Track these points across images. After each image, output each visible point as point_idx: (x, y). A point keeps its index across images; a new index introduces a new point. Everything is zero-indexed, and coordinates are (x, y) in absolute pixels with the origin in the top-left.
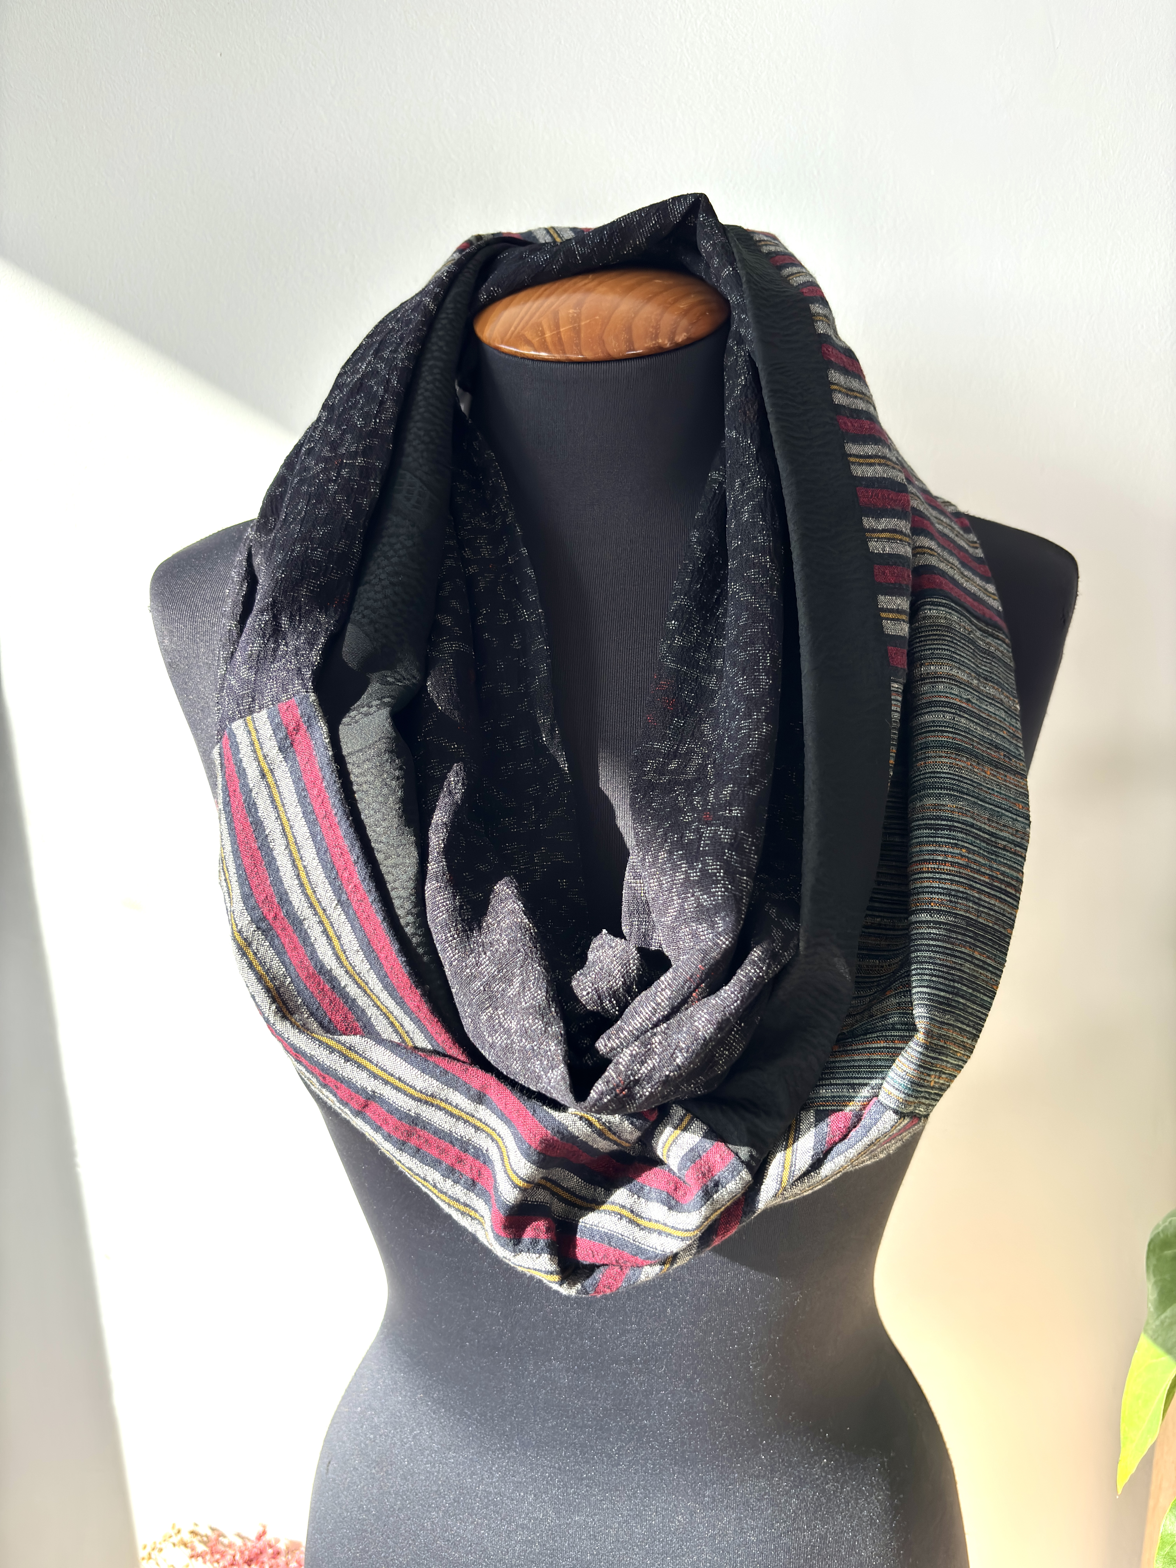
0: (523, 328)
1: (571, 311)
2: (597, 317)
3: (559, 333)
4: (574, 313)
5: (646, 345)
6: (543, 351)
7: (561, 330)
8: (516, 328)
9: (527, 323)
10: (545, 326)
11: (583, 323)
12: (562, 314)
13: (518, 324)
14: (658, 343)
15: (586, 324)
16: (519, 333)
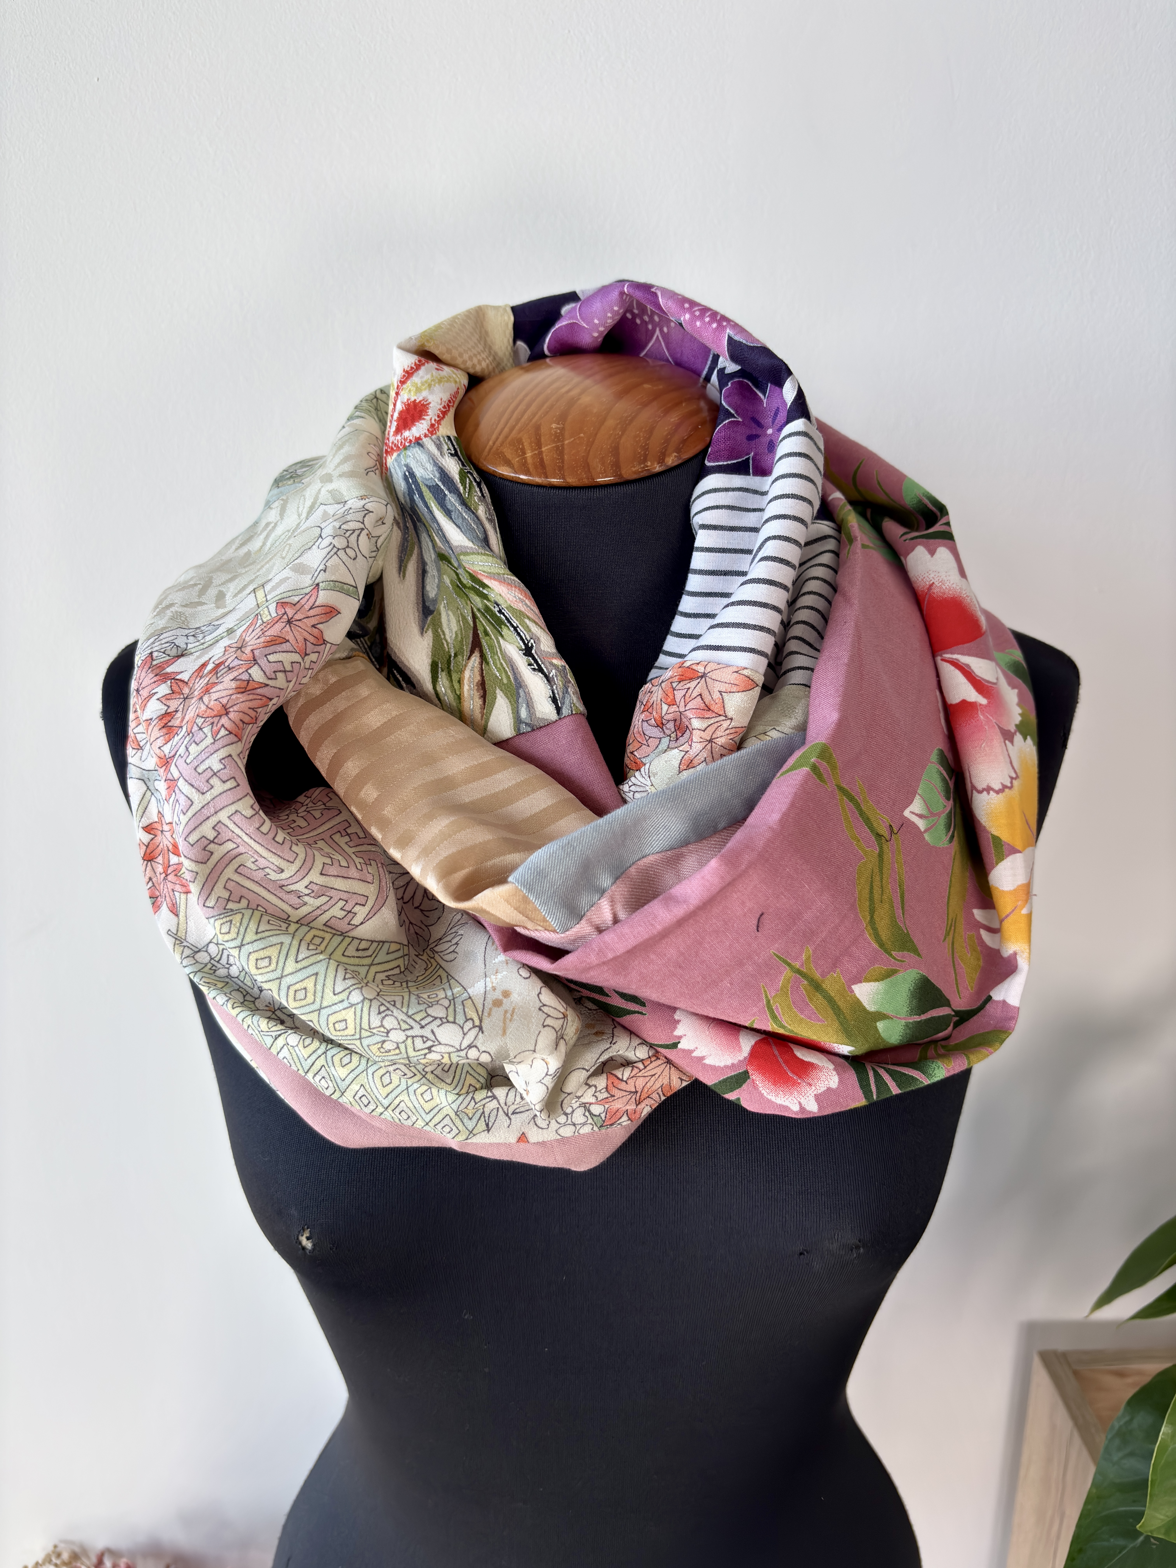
0: (502, 444)
1: (554, 426)
2: (582, 435)
3: (541, 453)
4: (556, 428)
5: (634, 469)
6: (523, 474)
7: (543, 449)
8: (494, 443)
9: (507, 437)
10: (526, 445)
11: (566, 442)
12: (544, 430)
13: (497, 439)
14: (647, 466)
15: (569, 443)
16: (497, 449)
